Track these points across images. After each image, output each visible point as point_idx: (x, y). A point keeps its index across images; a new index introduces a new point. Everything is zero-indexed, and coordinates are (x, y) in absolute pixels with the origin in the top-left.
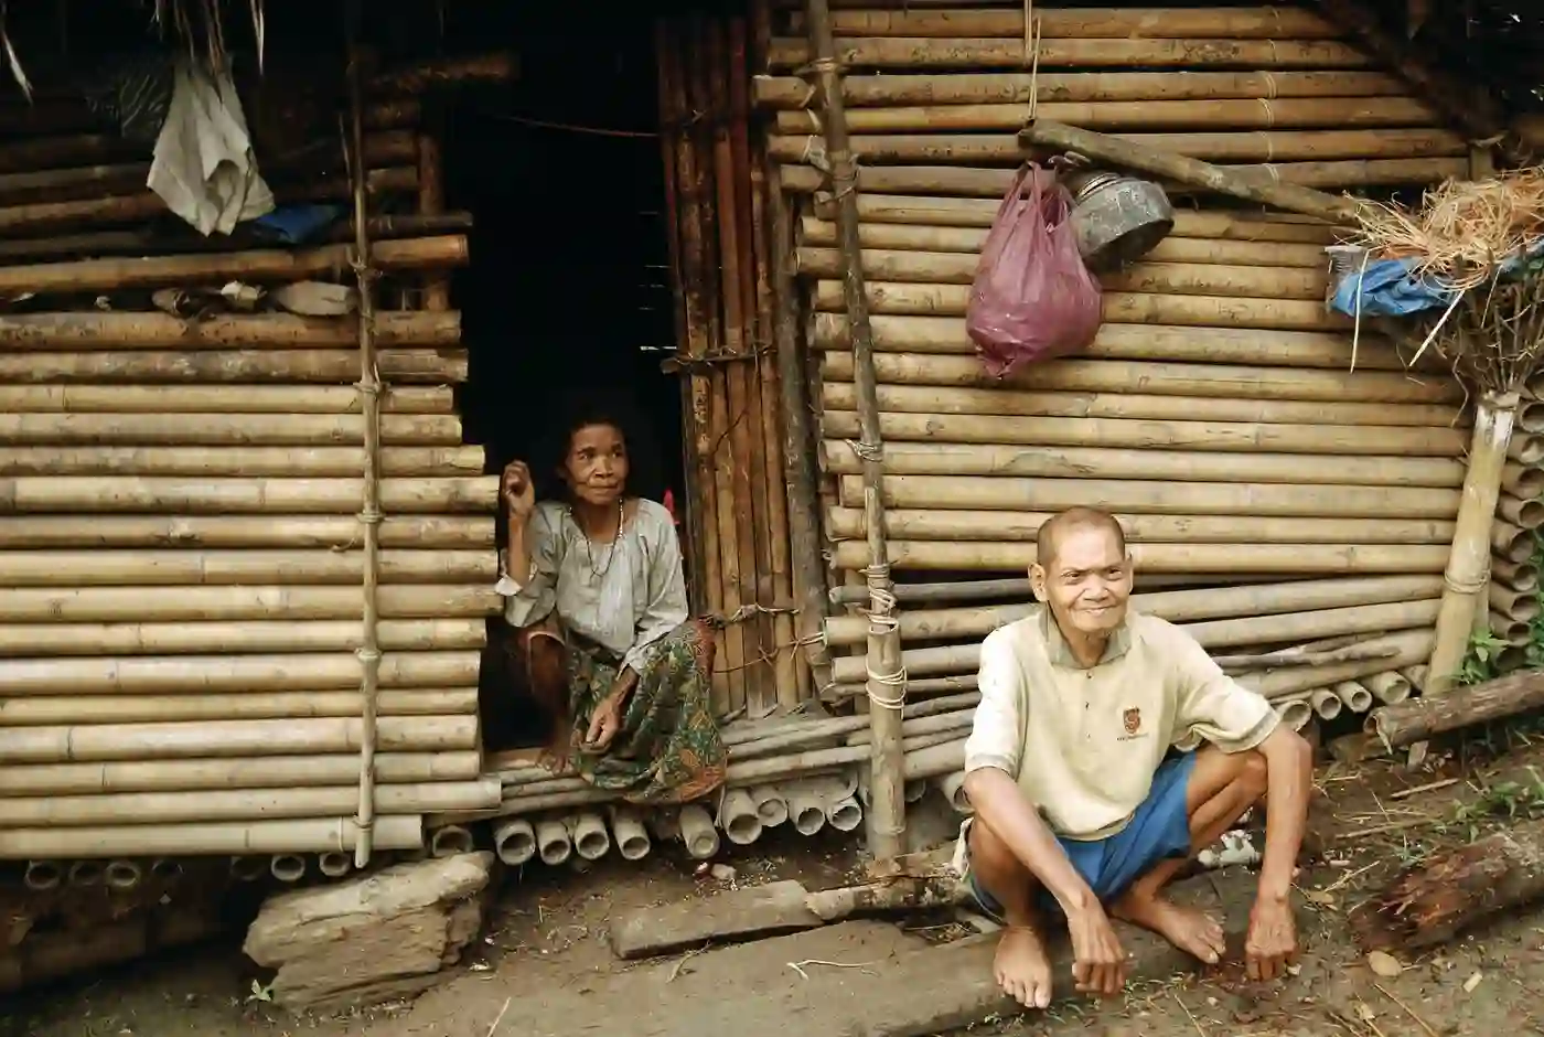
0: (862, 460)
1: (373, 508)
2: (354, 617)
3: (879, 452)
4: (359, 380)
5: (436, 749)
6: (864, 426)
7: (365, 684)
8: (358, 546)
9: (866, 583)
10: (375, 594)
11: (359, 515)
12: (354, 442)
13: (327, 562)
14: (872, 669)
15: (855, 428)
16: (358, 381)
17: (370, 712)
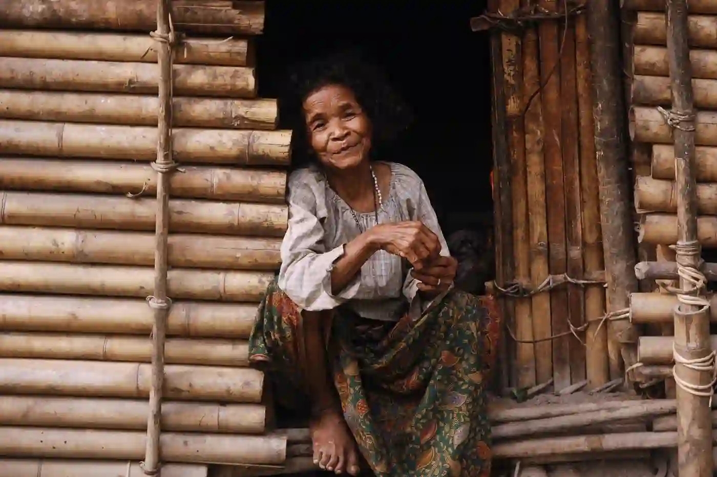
0: (673, 128)
1: (166, 157)
2: (147, 264)
3: (692, 121)
4: (155, 29)
5: (224, 400)
6: (675, 94)
7: (155, 330)
8: (150, 194)
9: (675, 261)
10: (165, 242)
11: (153, 164)
12: (149, 91)
13: (121, 208)
14: (679, 351)
15: (667, 95)
16: (154, 31)
17: (159, 359)
